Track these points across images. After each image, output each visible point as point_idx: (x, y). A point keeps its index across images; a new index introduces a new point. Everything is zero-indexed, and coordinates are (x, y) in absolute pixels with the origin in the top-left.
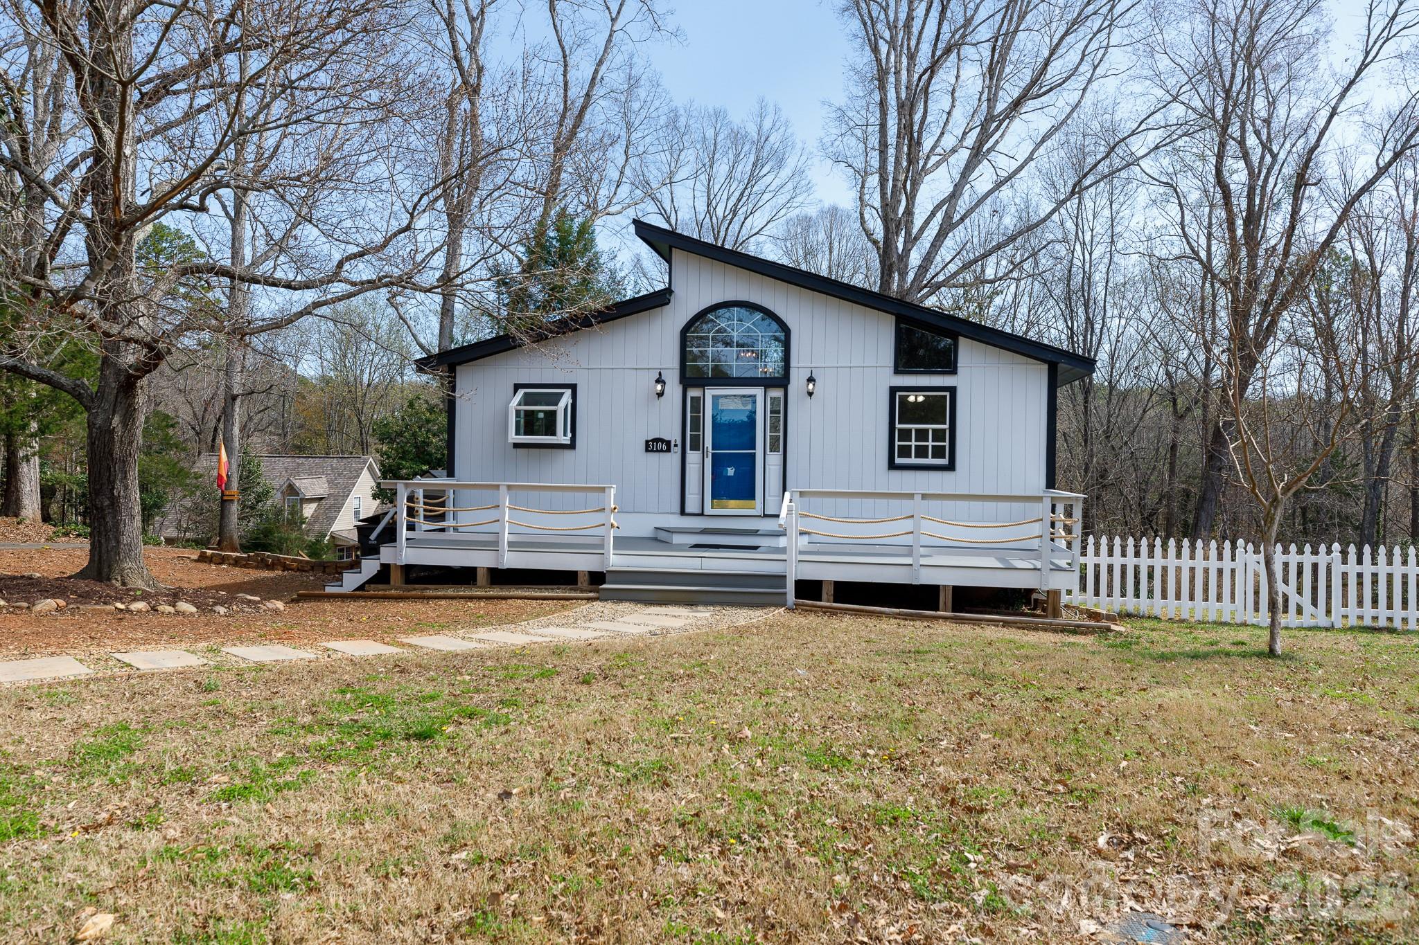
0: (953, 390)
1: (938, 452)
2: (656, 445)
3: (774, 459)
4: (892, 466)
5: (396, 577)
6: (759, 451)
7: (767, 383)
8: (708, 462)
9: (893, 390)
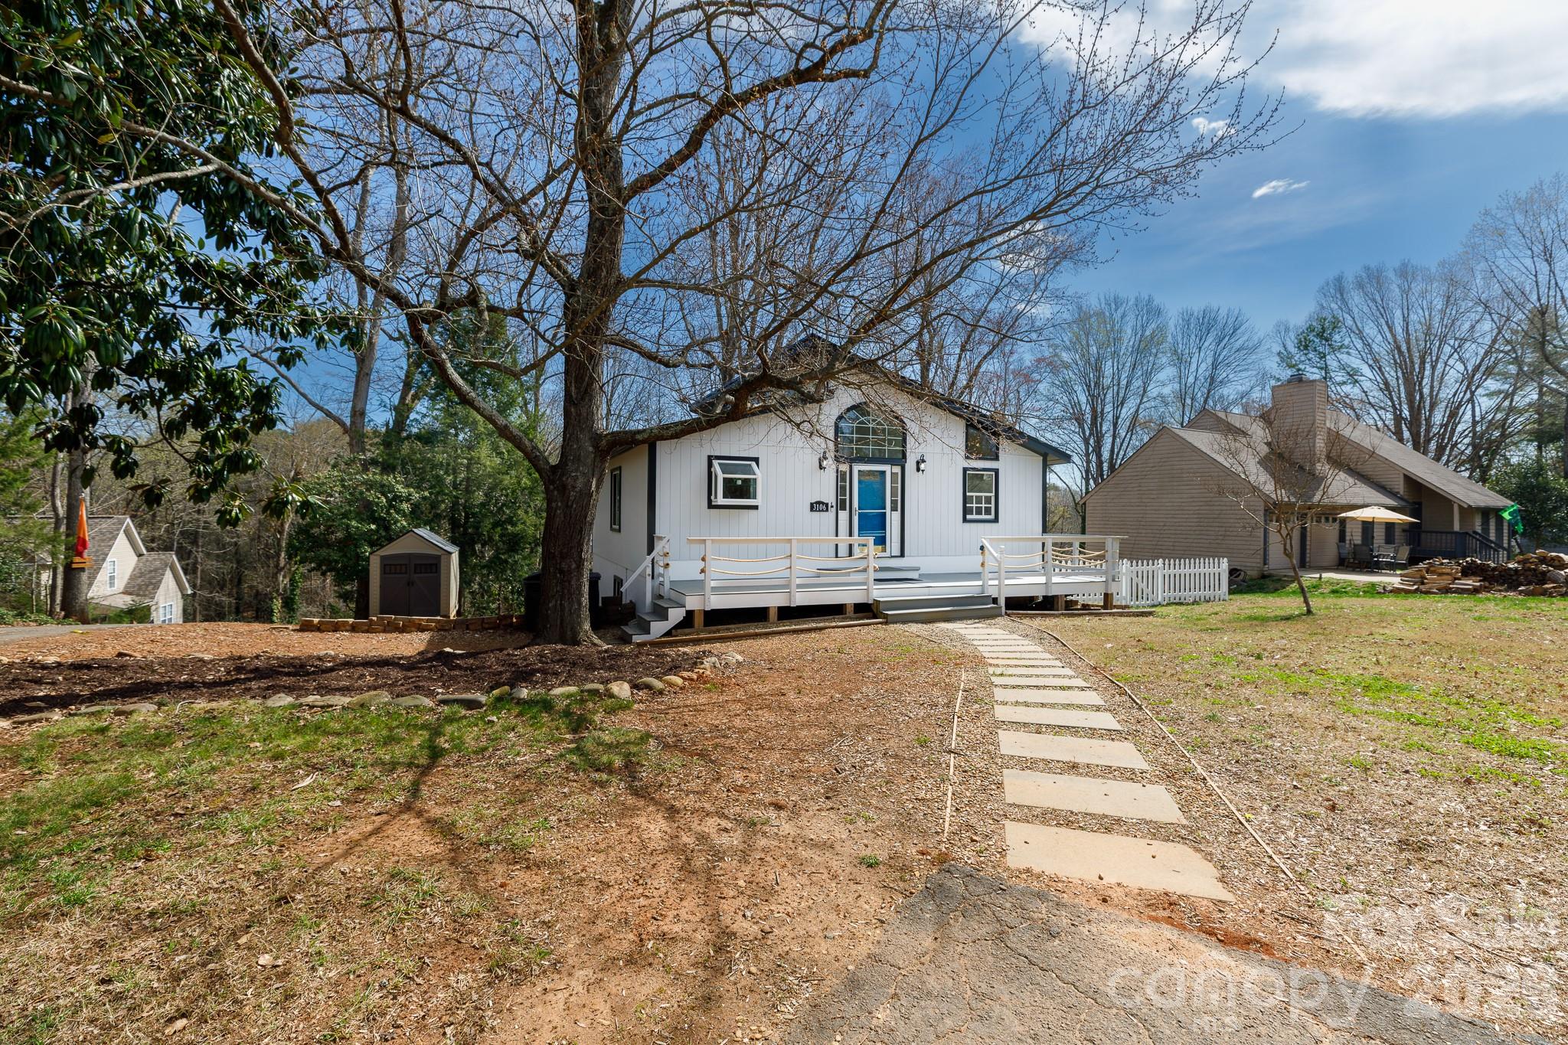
0: (997, 471)
1: (988, 511)
2: (817, 506)
3: (897, 515)
4: (965, 520)
5: (699, 621)
6: (888, 510)
7: (891, 461)
8: (856, 519)
9: (965, 470)
